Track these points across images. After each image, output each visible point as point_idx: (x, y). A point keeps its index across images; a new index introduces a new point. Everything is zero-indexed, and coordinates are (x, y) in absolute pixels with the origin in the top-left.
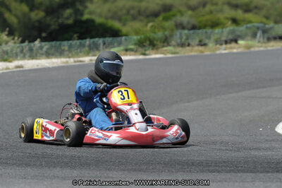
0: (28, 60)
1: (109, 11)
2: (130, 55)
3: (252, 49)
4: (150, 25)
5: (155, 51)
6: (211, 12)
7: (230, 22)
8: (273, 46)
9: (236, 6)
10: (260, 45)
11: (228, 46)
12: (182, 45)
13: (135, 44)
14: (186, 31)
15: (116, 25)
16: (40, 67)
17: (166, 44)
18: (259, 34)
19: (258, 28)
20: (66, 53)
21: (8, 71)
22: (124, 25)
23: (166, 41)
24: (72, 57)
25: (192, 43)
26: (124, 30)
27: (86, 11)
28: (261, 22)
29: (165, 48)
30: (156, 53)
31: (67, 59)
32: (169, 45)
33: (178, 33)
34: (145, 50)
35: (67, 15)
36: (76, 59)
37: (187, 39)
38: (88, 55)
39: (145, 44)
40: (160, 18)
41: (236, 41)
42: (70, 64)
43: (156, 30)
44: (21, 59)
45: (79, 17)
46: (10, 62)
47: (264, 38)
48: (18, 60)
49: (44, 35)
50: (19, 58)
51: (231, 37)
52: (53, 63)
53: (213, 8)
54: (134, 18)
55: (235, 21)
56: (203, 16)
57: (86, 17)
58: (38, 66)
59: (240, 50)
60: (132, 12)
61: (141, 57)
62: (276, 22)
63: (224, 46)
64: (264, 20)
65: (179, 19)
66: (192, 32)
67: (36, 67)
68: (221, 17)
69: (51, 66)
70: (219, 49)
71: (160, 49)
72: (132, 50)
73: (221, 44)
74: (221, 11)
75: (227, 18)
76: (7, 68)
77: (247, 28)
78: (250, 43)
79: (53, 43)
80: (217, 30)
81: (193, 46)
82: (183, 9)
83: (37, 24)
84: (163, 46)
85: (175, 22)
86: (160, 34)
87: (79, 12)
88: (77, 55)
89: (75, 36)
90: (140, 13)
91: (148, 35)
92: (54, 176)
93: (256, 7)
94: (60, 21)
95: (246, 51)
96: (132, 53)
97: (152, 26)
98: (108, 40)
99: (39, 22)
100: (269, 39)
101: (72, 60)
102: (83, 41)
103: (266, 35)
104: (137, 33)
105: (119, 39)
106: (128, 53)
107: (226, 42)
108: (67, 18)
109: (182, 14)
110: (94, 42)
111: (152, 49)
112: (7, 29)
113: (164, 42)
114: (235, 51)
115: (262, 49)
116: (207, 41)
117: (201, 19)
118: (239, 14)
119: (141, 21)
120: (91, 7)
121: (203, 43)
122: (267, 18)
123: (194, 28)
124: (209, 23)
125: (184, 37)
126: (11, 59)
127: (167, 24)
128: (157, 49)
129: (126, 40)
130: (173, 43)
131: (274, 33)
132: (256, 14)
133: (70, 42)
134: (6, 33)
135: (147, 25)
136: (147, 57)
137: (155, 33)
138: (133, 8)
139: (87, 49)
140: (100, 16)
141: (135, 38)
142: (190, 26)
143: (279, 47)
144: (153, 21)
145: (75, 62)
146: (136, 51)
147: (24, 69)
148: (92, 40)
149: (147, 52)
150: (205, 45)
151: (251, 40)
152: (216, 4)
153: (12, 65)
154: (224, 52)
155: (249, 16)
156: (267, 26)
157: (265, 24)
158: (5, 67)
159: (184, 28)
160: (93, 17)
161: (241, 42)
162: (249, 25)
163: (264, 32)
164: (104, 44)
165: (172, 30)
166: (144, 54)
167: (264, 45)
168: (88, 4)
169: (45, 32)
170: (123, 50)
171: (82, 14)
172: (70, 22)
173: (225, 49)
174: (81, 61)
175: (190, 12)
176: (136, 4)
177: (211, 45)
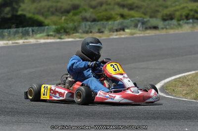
1: (36, 9)
2: (51, 39)
3: (135, 35)
4: (63, 18)
5: (68, 36)
6: (106, 10)
7: (119, 17)
8: (149, 33)
9: (123, 6)
10: (140, 32)
11: (118, 33)
12: (87, 32)
13: (54, 31)
14: (89, 23)
15: (40, 18)
17: (75, 31)
18: (139, 25)
19: (139, 21)
20: (6, 37)
22: (46, 18)
23: (75, 30)
25: (93, 31)
26: (46, 21)
27: (20, 9)
28: (141, 17)
29: (75, 35)
30: (69, 38)
31: (7, 42)
32: (77, 32)
33: (83, 24)
34: (61, 36)
35: (7, 12)
36: (13, 42)
37: (90, 28)
38: (21, 38)
39: (61, 32)
40: (71, 14)
41: (123, 30)
43: (69, 22)
45: (15, 13)
47: (143, 28)
51: (120, 27)
53: (108, 7)
54: (53, 14)
55: (122, 16)
56: (100, 12)
57: (20, 13)
59: (126, 36)
60: (51, 10)
61: (58, 40)
62: (151, 17)
63: (115, 33)
64: (143, 15)
65: (84, 14)
66: (93, 23)
68: (113, 13)
70: (112, 35)
71: (71, 35)
72: (51, 35)
73: (113, 32)
74: (113, 9)
75: (117, 14)
77: (131, 21)
78: (133, 31)
80: (110, 22)
81: (94, 33)
82: (87, 8)
84: (73, 33)
85: (82, 16)
86: (71, 25)
87: (15, 10)
88: (14, 39)
89: (14, 25)
90: (56, 10)
91: (63, 25)
93: (137, 7)
94: (2, 16)
95: (131, 36)
96: (52, 37)
97: (65, 20)
98: (35, 28)
100: (146, 29)
101: (10, 42)
102: (18, 29)
103: (144, 26)
104: (55, 24)
105: (43, 28)
106: (49, 37)
107: (117, 31)
108: (7, 14)
109: (86, 11)
110: (25, 30)
111: (66, 35)
113: (74, 30)
114: (123, 36)
115: (141, 35)
116: (103, 30)
117: (99, 14)
118: (125, 11)
119: (58, 16)
120: (23, 6)
121: (101, 31)
122: (145, 14)
123: (94, 20)
124: (105, 17)
125: (88, 27)
127: (76, 18)
128: (69, 35)
129: (47, 28)
130: (80, 31)
131: (149, 25)
132: (137, 11)
133: (9, 30)
135: (61, 19)
136: (63, 40)
137: (67, 24)
138: (51, 7)
139: (21, 34)
140: (29, 12)
141: (54, 27)
142: (91, 19)
143: (153, 34)
144: (66, 16)
145: (13, 43)
146: (54, 36)
148: (24, 29)
149: (62, 37)
150: (102, 32)
151: (134, 29)
152: (109, 4)
154: (115, 37)
155: (132, 13)
156: (145, 20)
157: (144, 18)
159: (87, 20)
160: (24, 13)
161: (127, 31)
162: (133, 19)
163: (143, 23)
164: (33, 31)
165: (79, 22)
166: (60, 38)
167: (143, 32)
168: (21, 4)
170: (46, 36)
171: (17, 11)
172: (9, 16)
173: (116, 35)
174: (17, 43)
175: (91, 10)
176: (54, 4)
177: (106, 32)
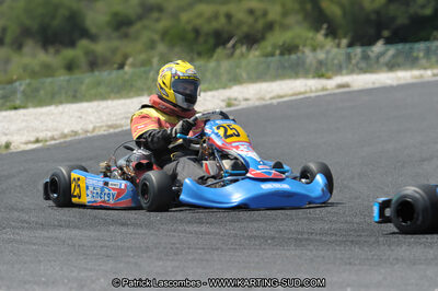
0: (359, 73)
16: (377, 85)
21: (325, 93)
24: (431, 67)
42: (426, 79)
44: (348, 74)
46: (329, 78)
48: (341, 74)
49: (386, 33)
50: (344, 72)
52: (399, 79)
58: (374, 83)
67: (371, 86)
69: (395, 83)
76: (324, 89)
79: (400, 46)
83: (373, 17)
92: (397, 259)
99: (378, 13)
112: (325, 26)
126: (330, 74)
134: (323, 32)
147: (351, 89)
153: (331, 83)
158: (320, 87)
169: (387, 28)
